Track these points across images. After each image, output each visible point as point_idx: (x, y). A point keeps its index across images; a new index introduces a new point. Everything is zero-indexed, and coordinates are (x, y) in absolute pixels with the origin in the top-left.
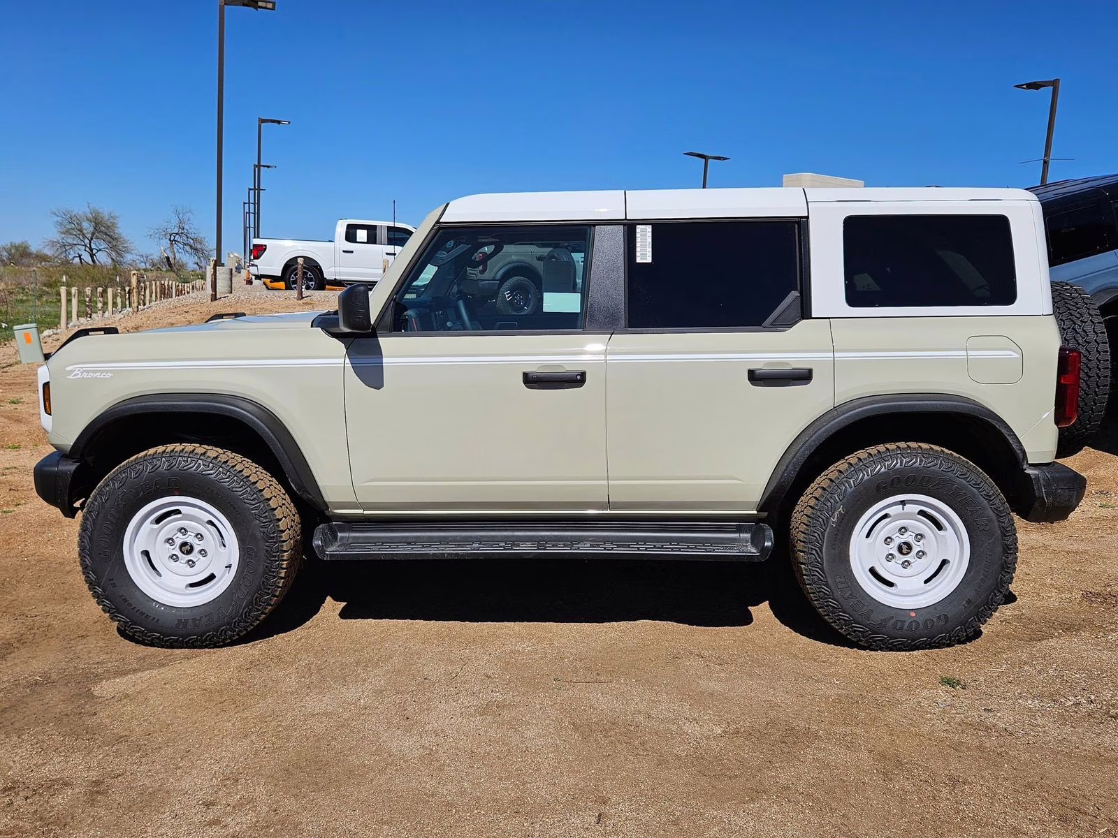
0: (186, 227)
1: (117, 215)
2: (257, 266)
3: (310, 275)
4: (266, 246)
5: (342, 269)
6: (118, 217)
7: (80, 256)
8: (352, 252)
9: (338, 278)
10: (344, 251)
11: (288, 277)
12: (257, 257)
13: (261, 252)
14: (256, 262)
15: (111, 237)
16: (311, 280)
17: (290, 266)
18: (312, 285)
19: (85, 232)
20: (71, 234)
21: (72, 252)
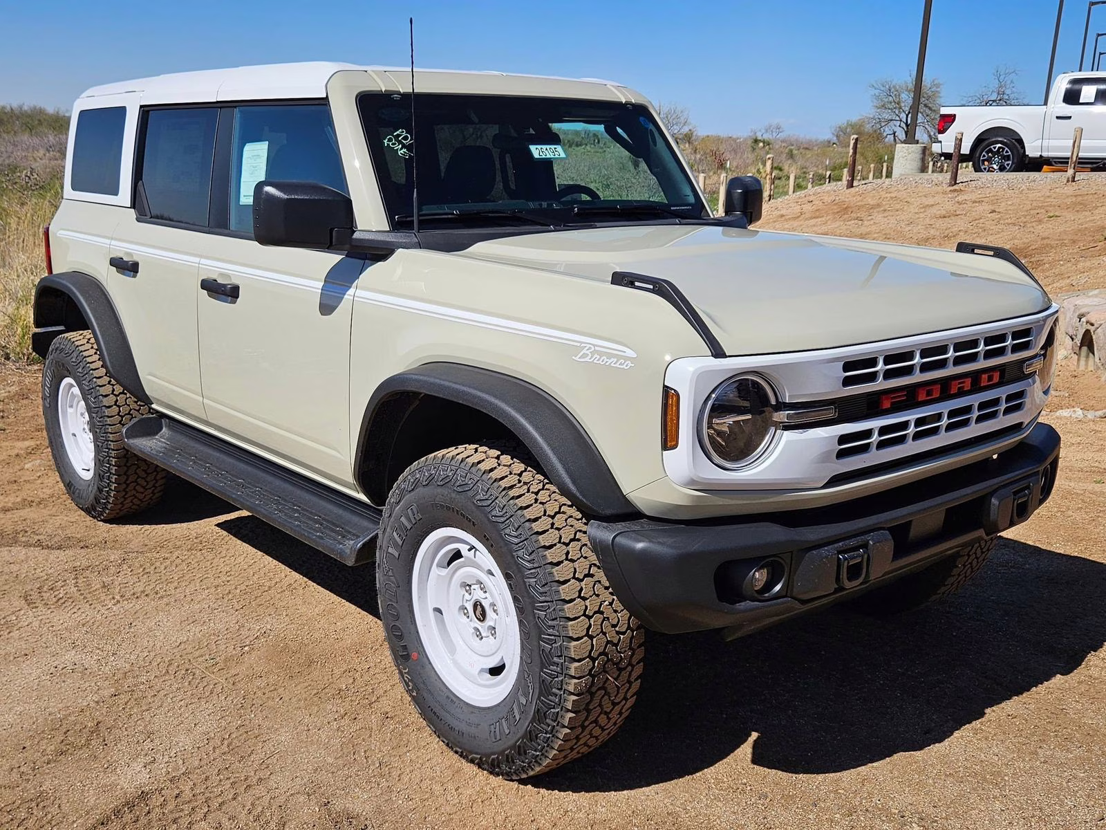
0: (1008, 92)
1: (941, 83)
2: (941, 142)
3: (1007, 152)
4: (955, 115)
5: (1053, 143)
6: (941, 85)
7: (894, 133)
8: (1070, 117)
9: (1045, 154)
10: (1058, 118)
11: (977, 155)
12: (942, 131)
13: (950, 124)
14: (940, 137)
15: (930, 109)
16: (1008, 158)
17: (980, 141)
18: (1008, 165)
19: (903, 105)
20: (886, 108)
21: (887, 129)
